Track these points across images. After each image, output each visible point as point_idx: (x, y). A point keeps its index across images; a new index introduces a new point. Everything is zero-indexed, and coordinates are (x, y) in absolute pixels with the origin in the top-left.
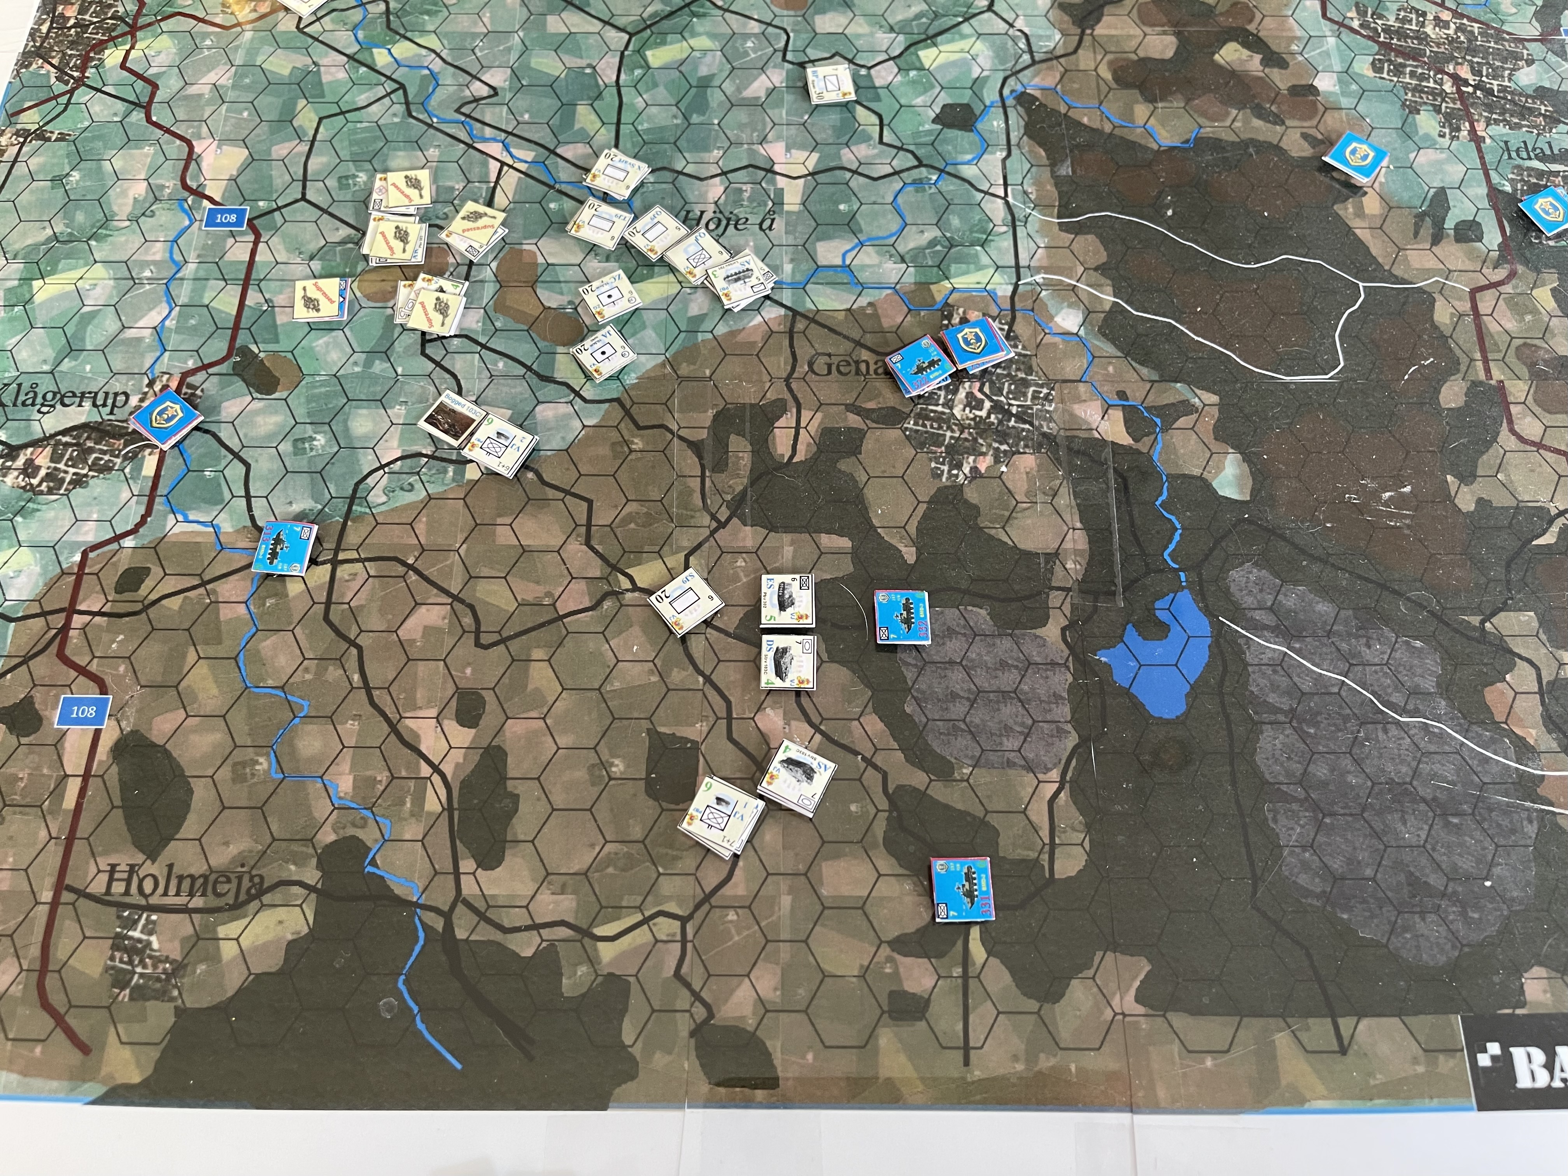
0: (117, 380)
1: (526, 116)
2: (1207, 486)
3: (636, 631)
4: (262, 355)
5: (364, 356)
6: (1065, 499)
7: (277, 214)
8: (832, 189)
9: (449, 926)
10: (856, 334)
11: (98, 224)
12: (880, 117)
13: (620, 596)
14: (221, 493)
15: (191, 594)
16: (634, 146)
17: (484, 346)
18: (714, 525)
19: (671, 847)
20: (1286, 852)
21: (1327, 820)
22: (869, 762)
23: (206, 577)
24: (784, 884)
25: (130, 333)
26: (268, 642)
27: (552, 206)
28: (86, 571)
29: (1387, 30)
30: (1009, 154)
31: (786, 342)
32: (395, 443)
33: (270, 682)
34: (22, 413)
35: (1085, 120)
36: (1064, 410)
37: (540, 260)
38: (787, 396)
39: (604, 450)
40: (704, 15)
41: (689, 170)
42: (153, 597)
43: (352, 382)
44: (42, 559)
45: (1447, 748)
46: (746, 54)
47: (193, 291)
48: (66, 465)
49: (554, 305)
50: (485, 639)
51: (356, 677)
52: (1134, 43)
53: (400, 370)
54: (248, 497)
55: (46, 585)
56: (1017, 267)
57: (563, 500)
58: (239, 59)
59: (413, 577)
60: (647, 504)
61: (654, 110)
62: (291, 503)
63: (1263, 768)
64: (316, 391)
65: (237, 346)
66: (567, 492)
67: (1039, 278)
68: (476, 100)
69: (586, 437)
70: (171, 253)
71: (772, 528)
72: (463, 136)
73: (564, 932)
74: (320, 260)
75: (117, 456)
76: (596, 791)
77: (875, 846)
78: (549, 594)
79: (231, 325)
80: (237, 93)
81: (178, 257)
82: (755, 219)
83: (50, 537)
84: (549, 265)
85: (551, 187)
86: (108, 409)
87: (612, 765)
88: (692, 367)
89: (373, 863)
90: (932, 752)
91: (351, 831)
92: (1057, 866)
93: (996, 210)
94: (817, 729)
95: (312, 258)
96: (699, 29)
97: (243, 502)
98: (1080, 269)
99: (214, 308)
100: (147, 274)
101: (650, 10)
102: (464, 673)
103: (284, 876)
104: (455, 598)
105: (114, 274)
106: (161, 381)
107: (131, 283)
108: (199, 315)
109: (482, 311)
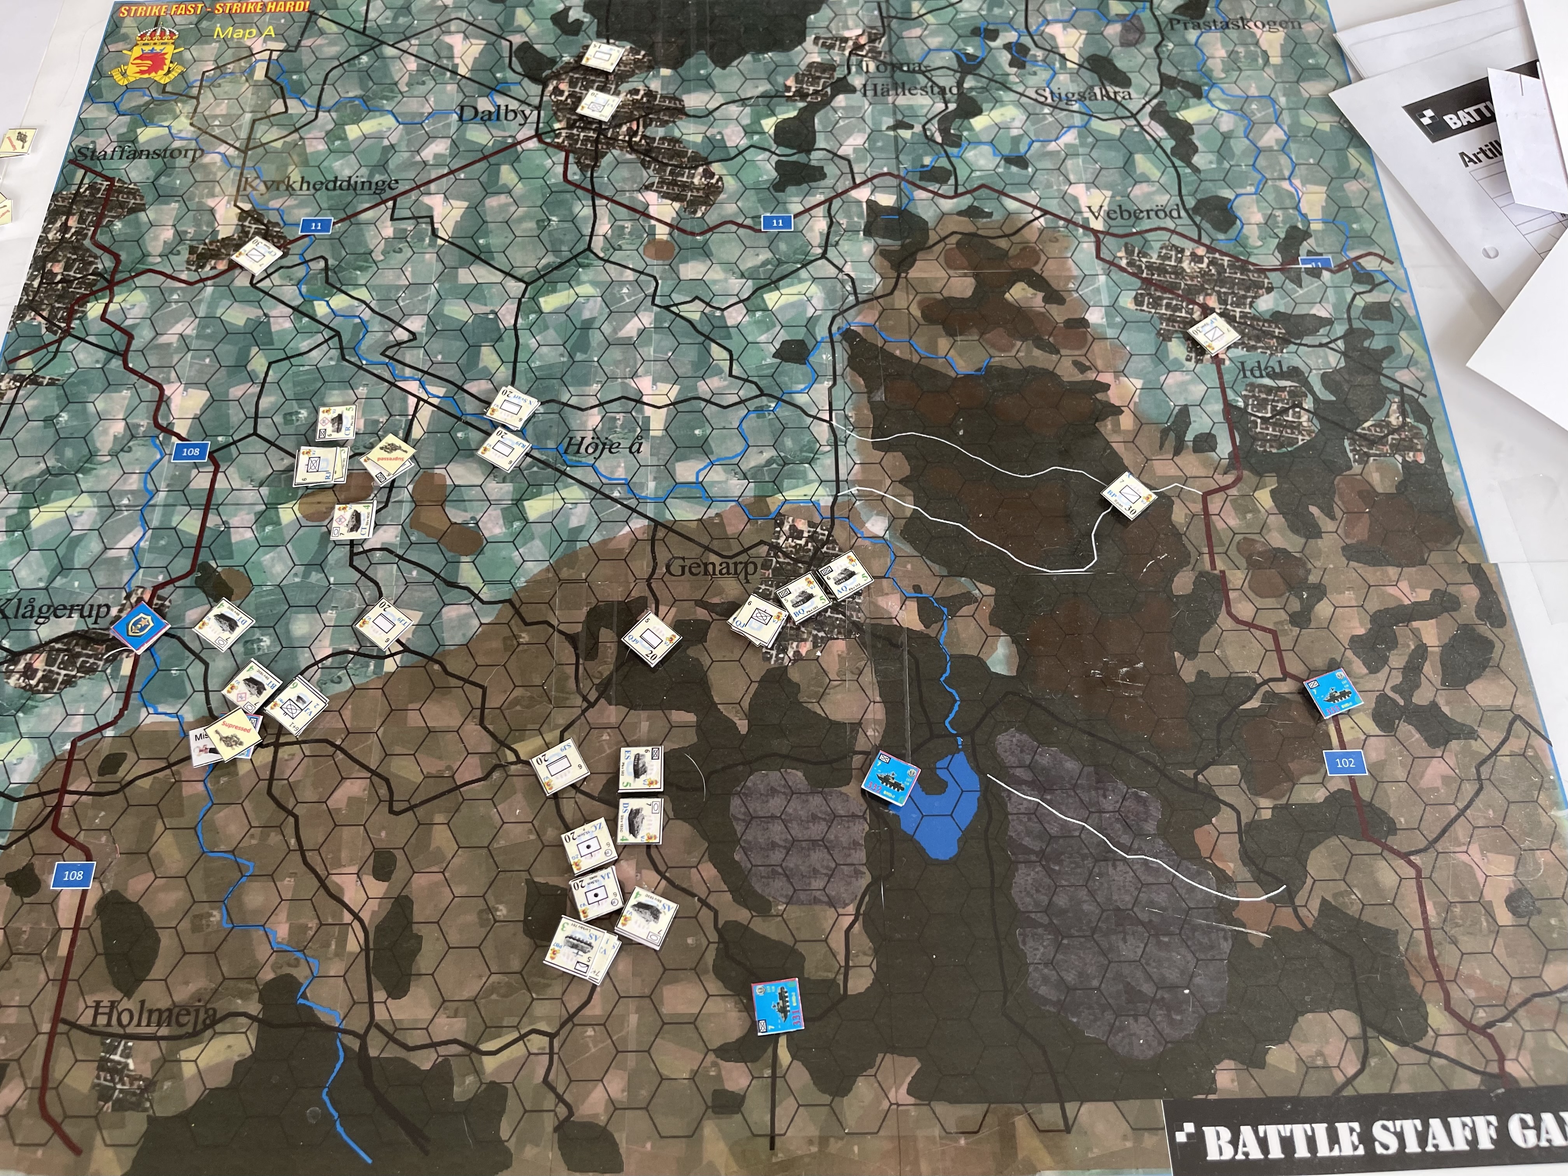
0: (100, 594)
1: (440, 357)
2: (982, 665)
3: (519, 797)
4: (219, 569)
5: (303, 568)
6: (869, 677)
7: (233, 447)
8: (689, 416)
9: (364, 1047)
10: (705, 540)
11: (84, 459)
12: (730, 352)
13: (506, 768)
14: (185, 689)
15: (160, 775)
16: (528, 381)
17: (401, 558)
18: (585, 705)
19: (543, 977)
20: (1031, 969)
21: (1065, 941)
22: (704, 902)
23: (172, 760)
24: (632, 1005)
25: (111, 554)
26: (222, 814)
27: (459, 435)
28: (75, 758)
29: (1150, 267)
30: (834, 384)
31: (649, 548)
32: (327, 642)
33: (223, 848)
34: (22, 624)
35: (897, 353)
36: (870, 602)
37: (449, 482)
38: (647, 593)
39: (496, 644)
40: (588, 265)
41: (573, 401)
42: (129, 778)
43: (293, 591)
44: (39, 748)
45: (1162, 880)
46: (623, 299)
47: (163, 515)
48: (59, 668)
49: (459, 521)
50: (397, 807)
51: (293, 841)
52: (939, 285)
53: (332, 580)
54: (206, 691)
55: (42, 770)
56: (837, 480)
57: (462, 687)
58: (202, 312)
59: (340, 756)
60: (531, 689)
61: (544, 349)
63: (1017, 900)
64: (263, 599)
65: (199, 562)
66: (466, 681)
67: (854, 490)
68: (399, 344)
69: (483, 633)
70: (145, 483)
71: (632, 707)
72: (387, 375)
73: (456, 1049)
74: (269, 485)
75: (101, 660)
76: (483, 931)
77: (706, 972)
78: (449, 768)
79: (194, 544)
80: (200, 342)
81: (151, 486)
82: (626, 444)
83: (46, 728)
84: (455, 486)
85: (459, 419)
86: (93, 619)
87: (497, 910)
88: (571, 571)
89: (304, 996)
90: (755, 892)
91: (287, 970)
92: (849, 985)
93: (822, 431)
94: (663, 876)
95: (261, 485)
96: (584, 278)
97: (203, 695)
98: (888, 482)
99: (181, 530)
100: (125, 501)
101: (544, 262)
102: (380, 835)
103: (233, 1009)
104: (373, 772)
105: (98, 502)
106: (136, 594)
107: (112, 510)
108: (168, 536)
109: (400, 527)
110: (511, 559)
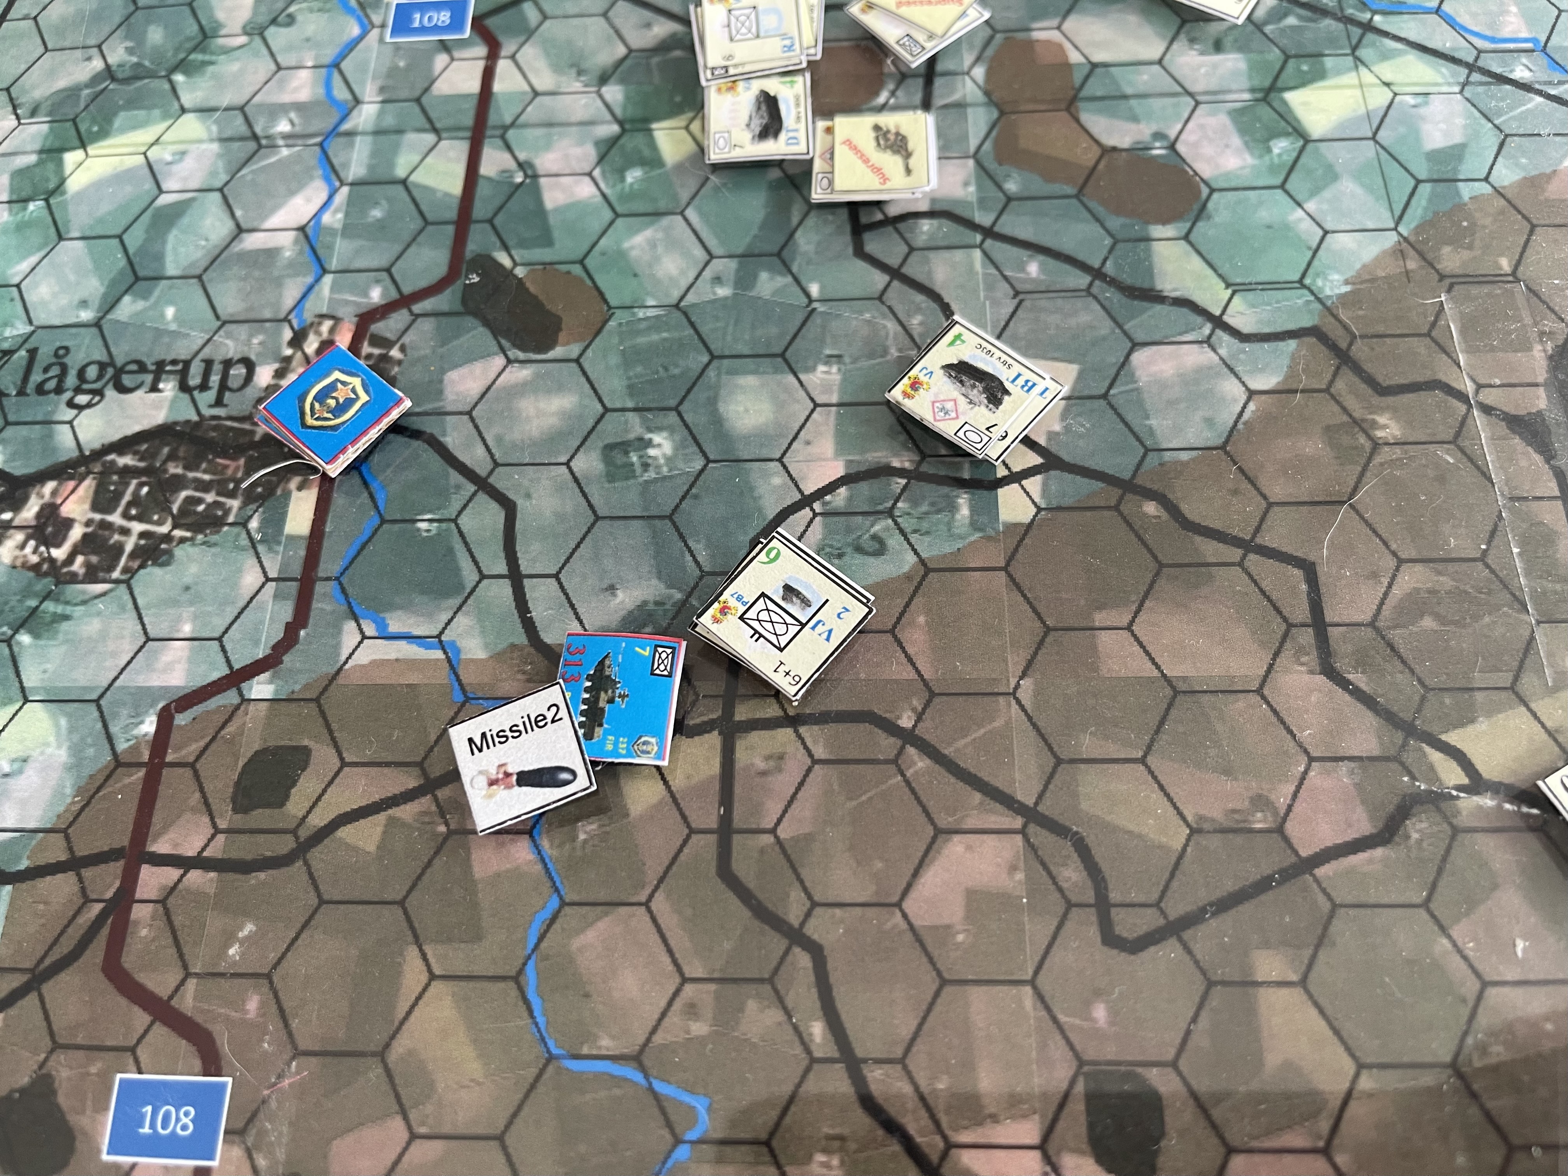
0: (229, 336)
3: (1512, 899)
4: (520, 272)
5: (733, 264)
7: (528, 6)
11: (189, 45)
13: (1443, 805)
14: (457, 570)
15: (406, 812)
17: (989, 233)
23: (436, 770)
25: (252, 242)
26: (590, 936)
28: (169, 758)
32: (826, 445)
33: (606, 1044)
34: (35, 409)
37: (1074, 57)
39: (1311, 445)
42: (318, 819)
43: (717, 318)
44: (71, 730)
47: (375, 153)
48: (126, 516)
49: (1123, 143)
50: (1126, 924)
51: (817, 1030)
53: (814, 290)
54: (516, 577)
55: (79, 792)
57: (1240, 564)
59: (918, 763)
60: (1451, 567)
62: (612, 589)
64: (641, 340)
65: (468, 255)
66: (1248, 546)
70: (329, 87)
74: (622, 81)
75: (232, 495)
78: (1261, 803)
79: (453, 214)
81: (341, 93)
83: (90, 678)
84: (1094, 66)
86: (210, 396)
88: (1466, 254)
95: (604, 79)
97: (506, 588)
99: (418, 186)
100: (283, 127)
102: (1089, 1018)
104: (1030, 814)
105: (220, 131)
106: (318, 333)
107: (252, 145)
108: (389, 200)
109: (971, 163)
110: (1287, 227)
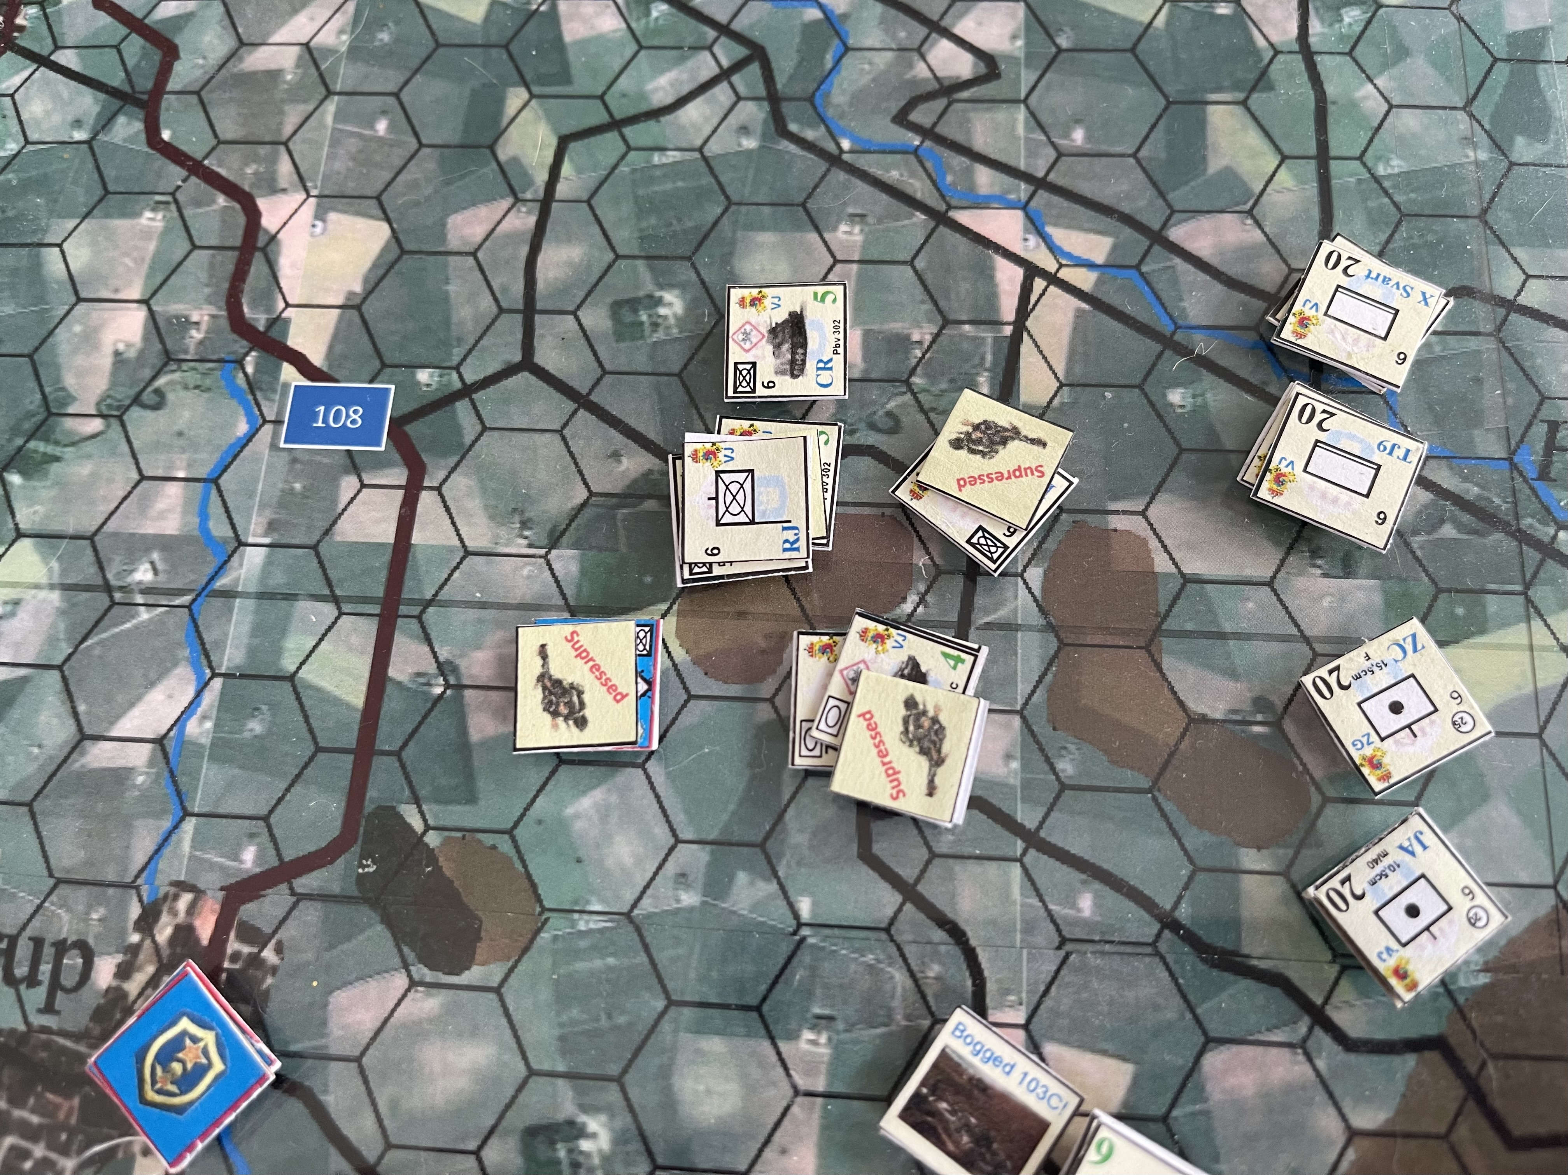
0: (63, 903)
1: (1078, 136)
4: (432, 839)
5: (703, 854)
7: (462, 407)
11: (28, 425)
16: (1372, 223)
17: (1033, 839)
25: (97, 756)
27: (1176, 396)
32: (807, 1157)
37: (1162, 564)
41: (1533, 297)
43: (678, 941)
47: (257, 630)
49: (1217, 711)
53: (805, 907)
61: (1409, 120)
64: (582, 965)
65: (369, 807)
68: (947, 90)
70: (204, 515)
72: (919, 188)
74: (576, 545)
79: (350, 739)
80: (362, 68)
81: (220, 529)
84: (1187, 580)
85: (1167, 342)
86: (40, 994)
95: (554, 542)
99: (309, 687)
100: (143, 575)
105: (64, 572)
106: (174, 913)
107: (103, 601)
108: (272, 706)
109: (1016, 721)
